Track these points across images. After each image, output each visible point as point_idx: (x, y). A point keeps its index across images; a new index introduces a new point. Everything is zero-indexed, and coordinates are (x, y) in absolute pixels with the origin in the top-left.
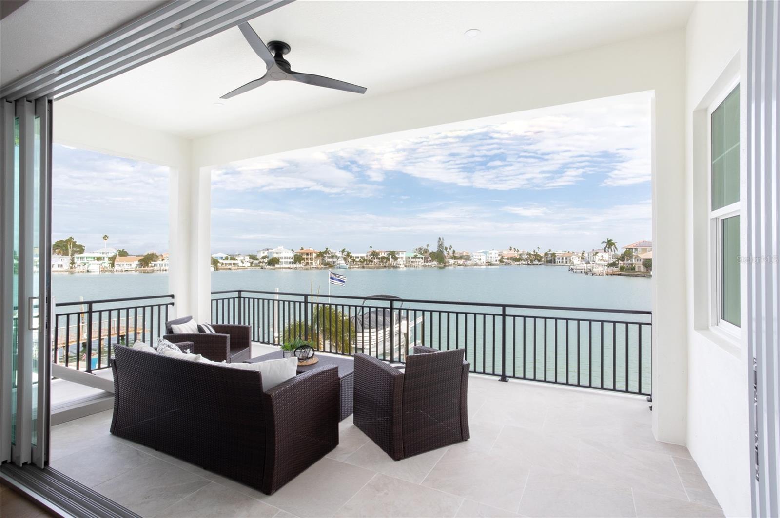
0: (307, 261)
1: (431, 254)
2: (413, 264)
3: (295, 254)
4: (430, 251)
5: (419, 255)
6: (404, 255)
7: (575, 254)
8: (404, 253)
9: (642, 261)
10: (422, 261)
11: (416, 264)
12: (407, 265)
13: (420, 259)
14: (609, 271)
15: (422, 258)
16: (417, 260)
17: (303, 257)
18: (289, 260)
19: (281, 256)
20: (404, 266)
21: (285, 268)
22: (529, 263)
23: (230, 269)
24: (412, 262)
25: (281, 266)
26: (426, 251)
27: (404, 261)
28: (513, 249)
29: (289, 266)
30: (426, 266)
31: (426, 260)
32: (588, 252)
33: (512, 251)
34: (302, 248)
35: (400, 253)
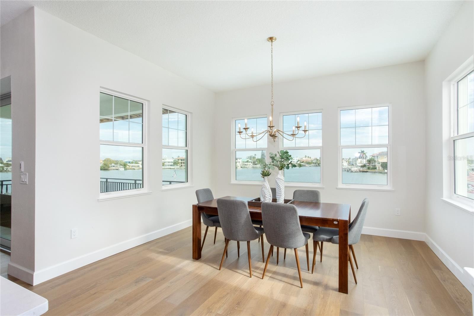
0: (182, 164)
1: (257, 159)
2: (246, 166)
3: (174, 160)
4: (257, 158)
5: (250, 161)
6: (240, 161)
7: (345, 159)
8: (241, 159)
9: (380, 164)
10: (252, 164)
11: (247, 166)
12: (242, 166)
13: (251, 163)
14: (361, 170)
15: (252, 162)
16: (249, 163)
17: (179, 161)
18: (170, 164)
19: (165, 161)
20: (240, 167)
21: (168, 168)
22: (317, 165)
23: (134, 169)
24: (246, 165)
25: (166, 167)
26: (254, 158)
27: (240, 164)
28: (307, 157)
29: (170, 167)
30: (254, 167)
31: (254, 163)
32: (353, 158)
33: (306, 158)
34: (178, 156)
35: (238, 159)
